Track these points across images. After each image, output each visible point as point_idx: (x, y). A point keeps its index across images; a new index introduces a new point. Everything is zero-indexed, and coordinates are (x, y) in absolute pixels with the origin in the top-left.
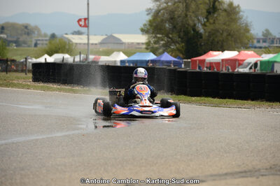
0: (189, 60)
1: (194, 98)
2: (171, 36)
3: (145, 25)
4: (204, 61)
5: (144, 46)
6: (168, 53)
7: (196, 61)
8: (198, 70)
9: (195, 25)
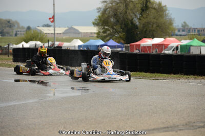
0: (129, 45)
3: (96, 20)
5: (95, 35)
6: (113, 40)
9: (132, 19)
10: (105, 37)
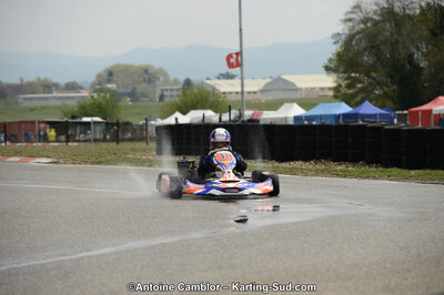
0: (406, 112)
1: (413, 172)
2: (373, 75)
3: (330, 60)
4: (430, 111)
5: (331, 93)
6: (371, 101)
8: (420, 126)
9: (411, 55)
10: (354, 96)
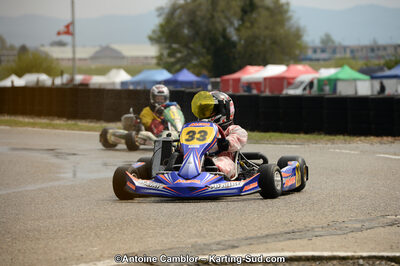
0: (218, 80)
2: (191, 45)
3: (154, 32)
6: (189, 70)
7: (228, 80)
9: (224, 30)
10: (173, 64)
